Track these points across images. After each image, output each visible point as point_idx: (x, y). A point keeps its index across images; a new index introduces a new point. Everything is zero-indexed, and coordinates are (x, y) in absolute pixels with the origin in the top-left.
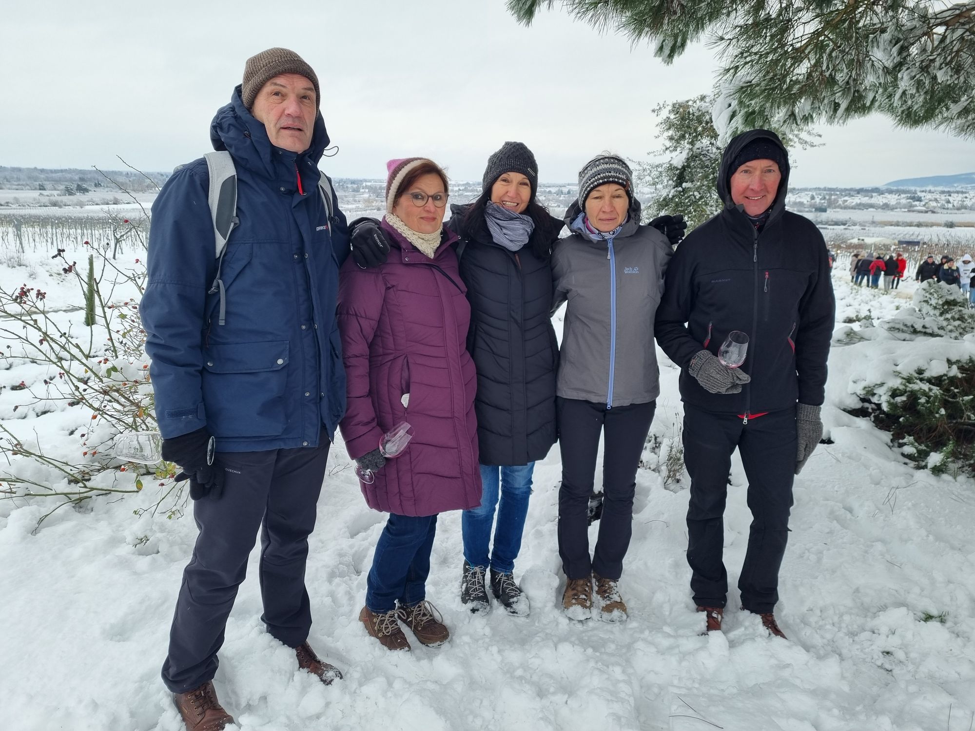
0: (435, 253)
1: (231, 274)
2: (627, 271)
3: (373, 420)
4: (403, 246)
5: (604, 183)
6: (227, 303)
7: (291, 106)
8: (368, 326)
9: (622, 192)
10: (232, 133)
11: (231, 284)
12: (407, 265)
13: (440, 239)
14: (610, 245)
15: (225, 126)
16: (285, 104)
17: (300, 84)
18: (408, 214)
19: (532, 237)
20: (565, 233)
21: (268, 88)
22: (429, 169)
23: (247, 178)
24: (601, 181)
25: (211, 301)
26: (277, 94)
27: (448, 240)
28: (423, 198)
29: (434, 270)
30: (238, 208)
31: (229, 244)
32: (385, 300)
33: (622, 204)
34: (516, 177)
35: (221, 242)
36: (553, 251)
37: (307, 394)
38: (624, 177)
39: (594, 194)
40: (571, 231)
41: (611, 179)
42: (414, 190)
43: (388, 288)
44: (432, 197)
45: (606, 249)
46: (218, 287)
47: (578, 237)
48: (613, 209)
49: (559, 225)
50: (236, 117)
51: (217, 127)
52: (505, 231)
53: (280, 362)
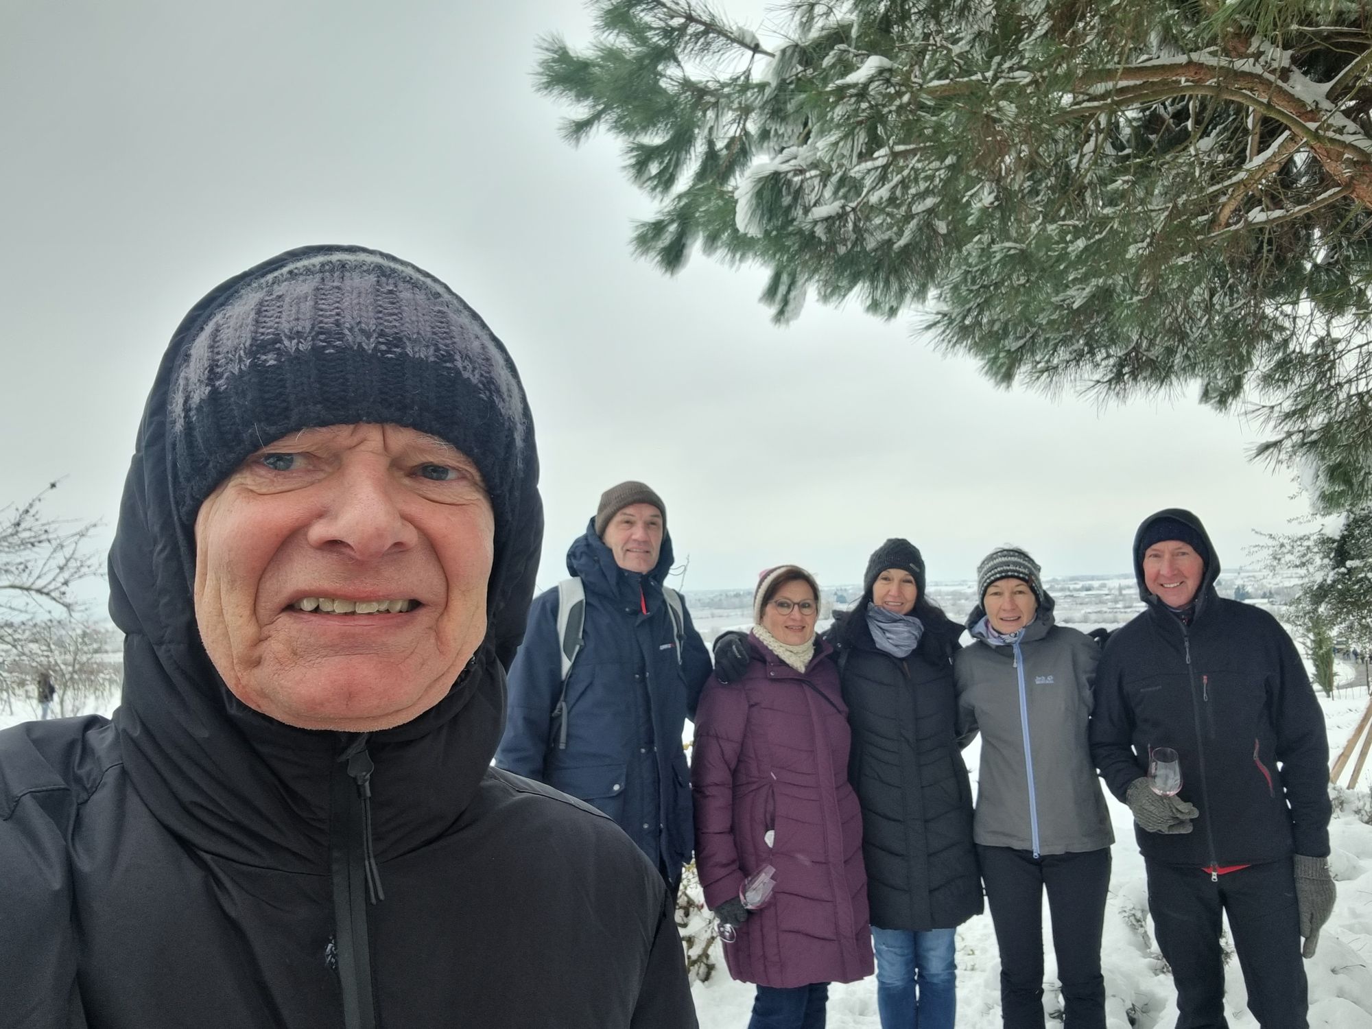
0: (807, 667)
1: (574, 694)
2: (1039, 681)
3: (733, 862)
4: (768, 659)
5: (1002, 578)
6: (569, 726)
7: (638, 533)
8: (730, 749)
9: (1024, 588)
10: (583, 560)
11: (574, 704)
12: (774, 680)
13: (813, 651)
14: (1017, 651)
15: (578, 554)
16: (634, 529)
17: (648, 512)
18: (774, 624)
19: (922, 643)
20: (966, 640)
21: (619, 518)
22: (795, 575)
23: (594, 601)
24: (998, 576)
25: (554, 722)
26: (627, 522)
27: (822, 652)
28: (788, 606)
29: (806, 687)
30: (584, 631)
31: (574, 666)
32: (748, 721)
33: (1026, 602)
34: (897, 574)
35: (566, 664)
36: (954, 661)
37: (646, 826)
38: (1026, 571)
39: (991, 590)
40: (973, 636)
41: (1010, 573)
42: (779, 597)
43: (751, 706)
44: (798, 604)
45: (1012, 656)
46: (561, 709)
47: (982, 644)
48: (1015, 607)
49: (958, 629)
50: (588, 545)
51: (572, 555)
52: (888, 635)
53: (616, 787)
